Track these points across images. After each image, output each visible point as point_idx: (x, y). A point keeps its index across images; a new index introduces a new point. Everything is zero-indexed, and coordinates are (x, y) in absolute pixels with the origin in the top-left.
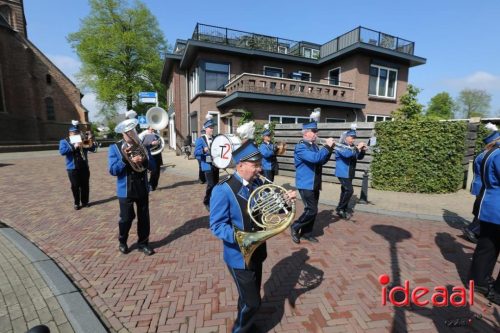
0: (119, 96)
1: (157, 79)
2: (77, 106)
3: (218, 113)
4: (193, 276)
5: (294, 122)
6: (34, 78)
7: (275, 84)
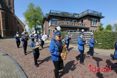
0: (33, 26)
1: (41, 22)
2: (24, 28)
3: (55, 30)
4: (49, 68)
5: (73, 32)
6: (15, 22)
7: (68, 23)
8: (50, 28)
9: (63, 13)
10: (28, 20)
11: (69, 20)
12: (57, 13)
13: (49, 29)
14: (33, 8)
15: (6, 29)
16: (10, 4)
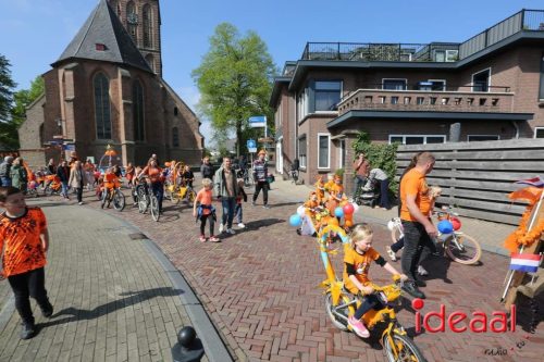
0: (230, 122)
1: (266, 102)
2: (196, 134)
3: (328, 134)
4: (304, 310)
5: (422, 142)
6: (166, 112)
7: (397, 98)
8: (304, 129)
9: (369, 51)
10: (209, 97)
11: (403, 82)
12: (339, 56)
13: (300, 134)
14: (232, 44)
15: (136, 138)
16: (146, 42)
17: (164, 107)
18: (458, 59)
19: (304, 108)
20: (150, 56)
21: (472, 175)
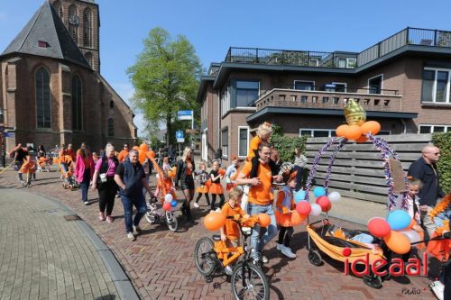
0: (161, 115)
1: (193, 98)
2: (130, 125)
3: (248, 127)
5: (327, 136)
6: (103, 104)
7: (306, 97)
8: (226, 122)
9: (283, 56)
10: (142, 92)
11: (311, 84)
12: (257, 60)
13: (223, 127)
14: (164, 46)
15: (74, 127)
16: (86, 42)
17: (101, 100)
18: (356, 66)
19: (226, 104)
20: (89, 55)
21: (369, 164)
